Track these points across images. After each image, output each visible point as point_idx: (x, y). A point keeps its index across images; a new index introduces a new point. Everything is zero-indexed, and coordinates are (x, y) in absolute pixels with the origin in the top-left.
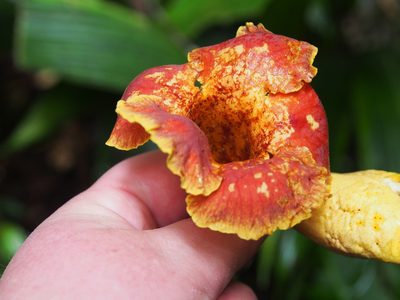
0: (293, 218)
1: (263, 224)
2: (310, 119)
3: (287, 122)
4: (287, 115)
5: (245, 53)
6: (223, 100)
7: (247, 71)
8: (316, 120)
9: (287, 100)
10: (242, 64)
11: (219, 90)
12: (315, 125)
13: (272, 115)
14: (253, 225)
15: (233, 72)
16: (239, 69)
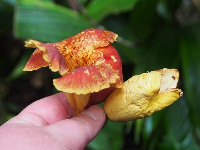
0: (101, 86)
1: (87, 87)
2: (113, 57)
3: (103, 58)
4: (102, 55)
5: (85, 34)
6: (76, 53)
7: (85, 40)
8: (116, 59)
9: (103, 50)
10: (84, 37)
11: (74, 49)
12: (115, 61)
13: (96, 55)
14: (82, 88)
15: (80, 41)
16: (82, 39)
